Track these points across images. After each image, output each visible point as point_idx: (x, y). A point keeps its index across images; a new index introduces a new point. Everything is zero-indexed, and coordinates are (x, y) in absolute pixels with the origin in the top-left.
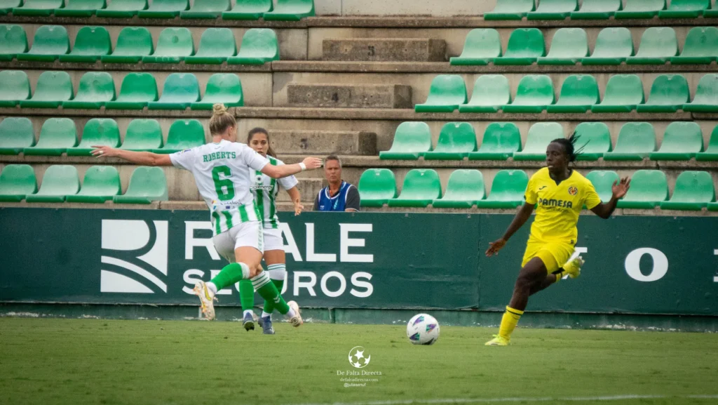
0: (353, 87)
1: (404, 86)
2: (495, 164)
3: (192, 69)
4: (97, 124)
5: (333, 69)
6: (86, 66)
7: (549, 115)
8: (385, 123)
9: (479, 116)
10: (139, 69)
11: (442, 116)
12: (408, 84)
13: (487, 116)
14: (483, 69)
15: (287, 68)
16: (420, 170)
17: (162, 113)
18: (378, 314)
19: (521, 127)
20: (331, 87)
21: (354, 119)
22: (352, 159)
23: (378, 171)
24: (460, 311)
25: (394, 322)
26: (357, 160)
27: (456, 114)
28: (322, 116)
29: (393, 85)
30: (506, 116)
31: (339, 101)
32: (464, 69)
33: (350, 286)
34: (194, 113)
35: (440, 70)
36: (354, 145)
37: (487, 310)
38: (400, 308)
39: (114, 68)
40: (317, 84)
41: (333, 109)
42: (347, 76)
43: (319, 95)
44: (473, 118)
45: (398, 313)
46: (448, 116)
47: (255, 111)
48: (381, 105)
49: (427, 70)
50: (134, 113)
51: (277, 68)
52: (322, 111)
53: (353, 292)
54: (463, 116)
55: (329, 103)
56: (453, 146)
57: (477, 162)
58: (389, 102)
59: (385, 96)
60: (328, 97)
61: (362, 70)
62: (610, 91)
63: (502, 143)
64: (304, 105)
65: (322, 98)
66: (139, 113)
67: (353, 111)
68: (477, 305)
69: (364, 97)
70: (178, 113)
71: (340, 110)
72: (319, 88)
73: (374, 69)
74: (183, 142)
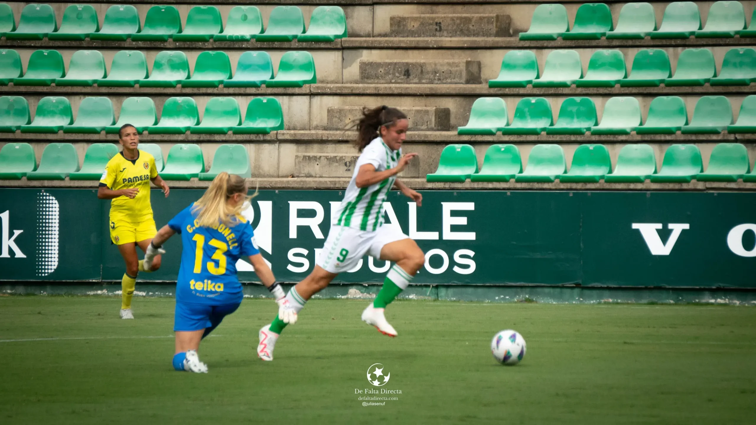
0: (424, 63)
1: (474, 62)
2: (573, 138)
3: (263, 46)
4: (175, 103)
5: (403, 45)
6: (158, 45)
7: (623, 89)
8: (458, 99)
9: (552, 91)
10: (210, 46)
11: (516, 91)
12: (478, 60)
13: (561, 91)
14: (552, 44)
15: (357, 45)
16: (500, 146)
17: (237, 90)
18: (480, 290)
19: (596, 102)
20: (403, 63)
21: (427, 95)
22: (431, 135)
23: (458, 147)
24: (563, 287)
25: (497, 298)
26: (436, 136)
27: (529, 89)
28: (396, 92)
29: (465, 60)
30: (579, 91)
31: (411, 77)
32: (533, 44)
33: (452, 263)
34: (269, 91)
35: (508, 45)
36: (431, 121)
37: (590, 285)
38: (503, 284)
39: (186, 46)
40: (388, 61)
41: (407, 86)
42: (416, 52)
43: (391, 72)
44: (546, 92)
45: (501, 290)
46: (522, 91)
47: (330, 89)
48: (453, 80)
49: (496, 45)
50: (210, 91)
51: (346, 45)
52: (395, 87)
53: (456, 269)
54: (536, 91)
55: (402, 79)
56: (529, 121)
57: (555, 136)
58: (461, 77)
59: (457, 71)
60: (400, 73)
61: (431, 46)
62: (681, 64)
63: (578, 117)
64: (376, 81)
65: (394, 74)
66: (215, 91)
67: (425, 87)
68: (580, 281)
69: (436, 73)
70: (253, 90)
71: (413, 87)
72: (390, 64)
73: (444, 45)
74: (261, 119)
